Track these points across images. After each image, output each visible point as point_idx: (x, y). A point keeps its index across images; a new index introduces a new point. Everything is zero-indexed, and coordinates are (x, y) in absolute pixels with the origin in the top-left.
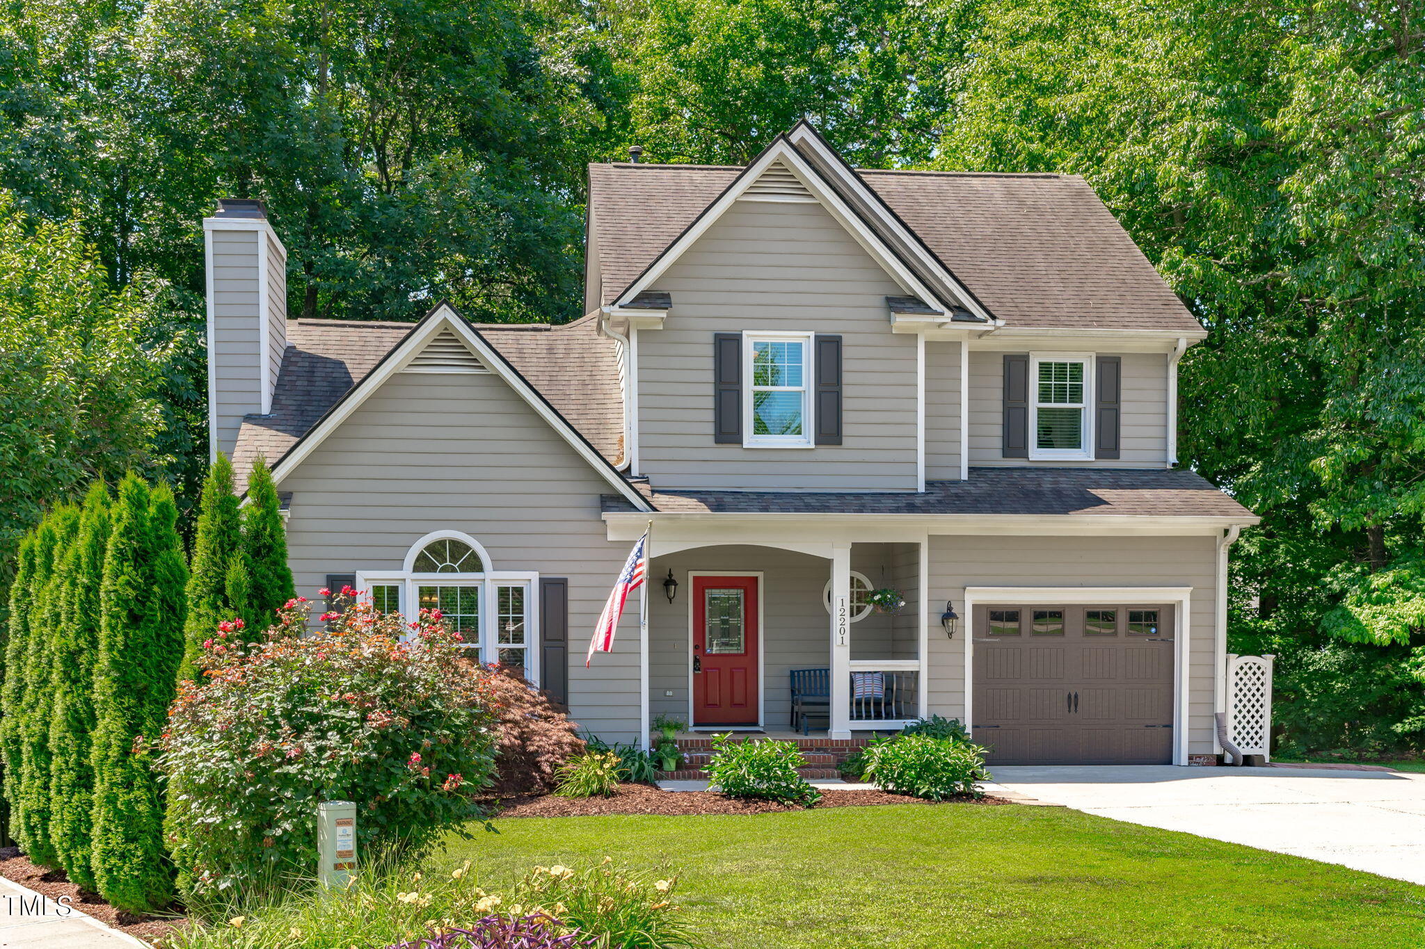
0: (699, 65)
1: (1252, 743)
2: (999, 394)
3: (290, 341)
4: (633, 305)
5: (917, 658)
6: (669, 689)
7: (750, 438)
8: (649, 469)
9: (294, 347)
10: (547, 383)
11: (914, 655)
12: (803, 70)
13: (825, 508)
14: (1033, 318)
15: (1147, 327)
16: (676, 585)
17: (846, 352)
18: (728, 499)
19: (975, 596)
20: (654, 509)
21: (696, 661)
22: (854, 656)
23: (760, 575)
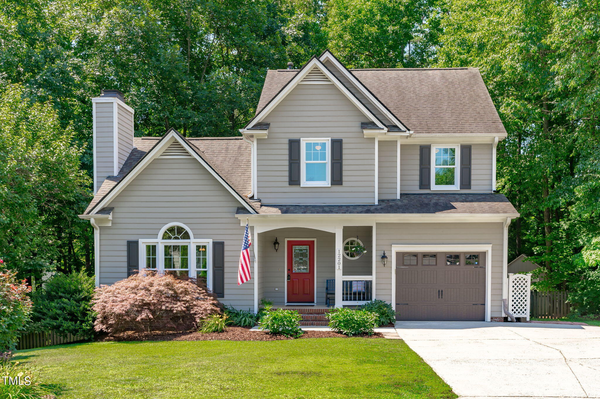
0: (351, 27)
1: (521, 312)
2: (418, 162)
3: (135, 146)
4: (253, 128)
5: (371, 275)
6: (277, 287)
7: (304, 182)
8: (261, 196)
9: (137, 149)
10: (233, 161)
11: (370, 273)
12: (397, 28)
13: (331, 212)
14: (432, 130)
15: (482, 132)
16: (278, 244)
17: (344, 146)
18: (292, 208)
19: (396, 249)
20: (257, 213)
21: (288, 276)
22: (344, 274)
23: (315, 240)
